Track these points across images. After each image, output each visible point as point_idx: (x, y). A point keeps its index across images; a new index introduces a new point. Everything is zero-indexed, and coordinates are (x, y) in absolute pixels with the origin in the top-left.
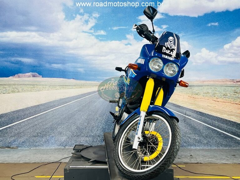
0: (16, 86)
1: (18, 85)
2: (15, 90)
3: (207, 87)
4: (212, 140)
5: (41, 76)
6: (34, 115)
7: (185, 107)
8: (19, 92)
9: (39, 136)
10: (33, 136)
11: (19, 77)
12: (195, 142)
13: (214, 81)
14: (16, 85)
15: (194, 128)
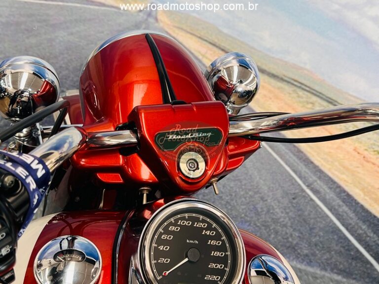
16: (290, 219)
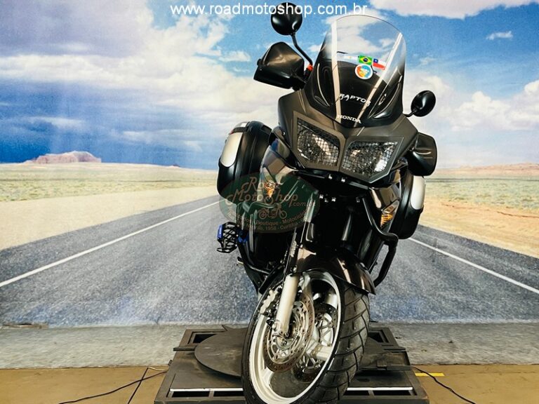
0: (40, 182)
1: (44, 180)
2: (39, 191)
3: (484, 181)
4: (496, 302)
5: (100, 159)
6: (83, 251)
7: (434, 228)
8: (47, 196)
9: (96, 297)
10: (83, 297)
11: (47, 161)
12: (455, 307)
13: (501, 168)
14: (40, 180)
15: (454, 276)
16: (445, 282)
